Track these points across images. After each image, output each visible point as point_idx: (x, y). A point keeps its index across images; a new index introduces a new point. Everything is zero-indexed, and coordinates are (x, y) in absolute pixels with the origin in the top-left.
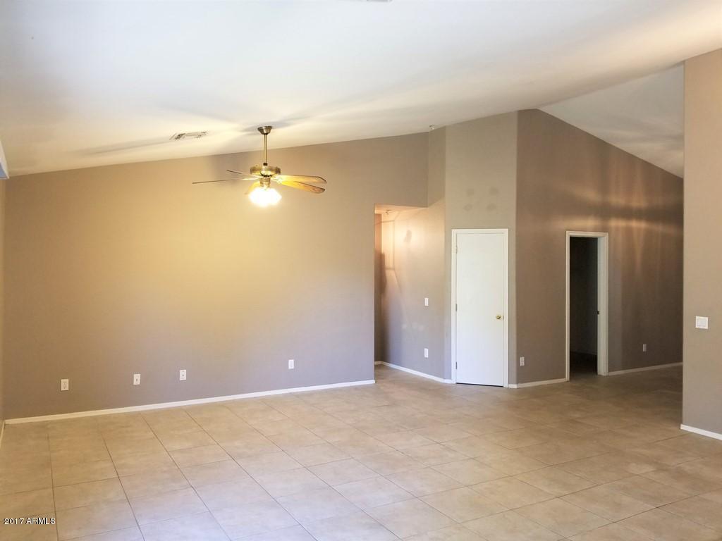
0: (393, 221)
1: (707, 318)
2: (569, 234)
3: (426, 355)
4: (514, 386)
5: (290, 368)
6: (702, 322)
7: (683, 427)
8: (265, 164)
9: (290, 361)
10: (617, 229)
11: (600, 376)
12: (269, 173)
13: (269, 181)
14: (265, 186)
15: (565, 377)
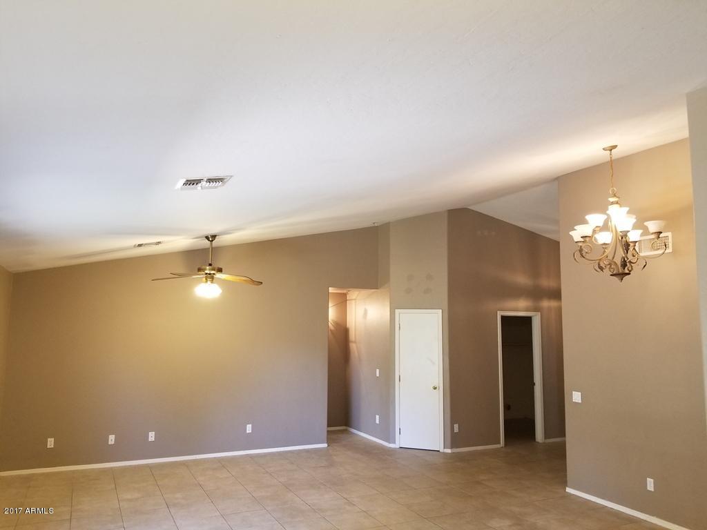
0: (355, 299)
1: (580, 393)
2: (500, 314)
3: (377, 422)
4: (449, 451)
5: (248, 432)
6: (577, 397)
7: (568, 490)
8: (210, 265)
9: (248, 426)
10: (549, 309)
11: (538, 442)
12: (212, 272)
13: (213, 278)
14: (209, 282)
15: (499, 443)
